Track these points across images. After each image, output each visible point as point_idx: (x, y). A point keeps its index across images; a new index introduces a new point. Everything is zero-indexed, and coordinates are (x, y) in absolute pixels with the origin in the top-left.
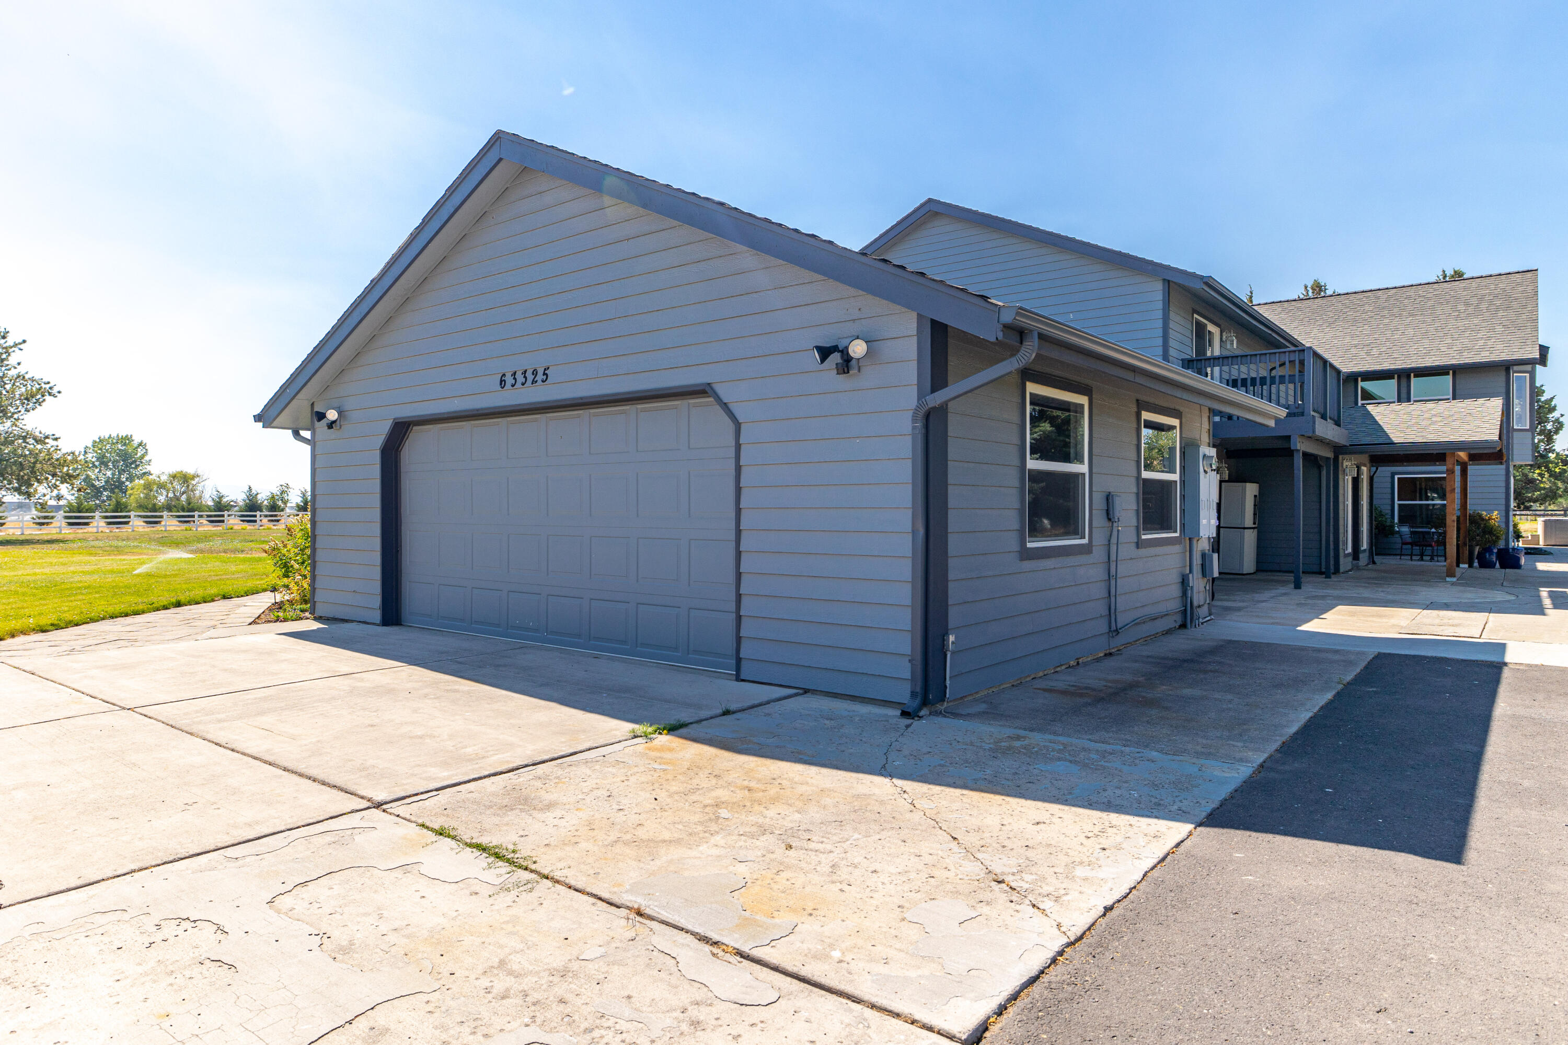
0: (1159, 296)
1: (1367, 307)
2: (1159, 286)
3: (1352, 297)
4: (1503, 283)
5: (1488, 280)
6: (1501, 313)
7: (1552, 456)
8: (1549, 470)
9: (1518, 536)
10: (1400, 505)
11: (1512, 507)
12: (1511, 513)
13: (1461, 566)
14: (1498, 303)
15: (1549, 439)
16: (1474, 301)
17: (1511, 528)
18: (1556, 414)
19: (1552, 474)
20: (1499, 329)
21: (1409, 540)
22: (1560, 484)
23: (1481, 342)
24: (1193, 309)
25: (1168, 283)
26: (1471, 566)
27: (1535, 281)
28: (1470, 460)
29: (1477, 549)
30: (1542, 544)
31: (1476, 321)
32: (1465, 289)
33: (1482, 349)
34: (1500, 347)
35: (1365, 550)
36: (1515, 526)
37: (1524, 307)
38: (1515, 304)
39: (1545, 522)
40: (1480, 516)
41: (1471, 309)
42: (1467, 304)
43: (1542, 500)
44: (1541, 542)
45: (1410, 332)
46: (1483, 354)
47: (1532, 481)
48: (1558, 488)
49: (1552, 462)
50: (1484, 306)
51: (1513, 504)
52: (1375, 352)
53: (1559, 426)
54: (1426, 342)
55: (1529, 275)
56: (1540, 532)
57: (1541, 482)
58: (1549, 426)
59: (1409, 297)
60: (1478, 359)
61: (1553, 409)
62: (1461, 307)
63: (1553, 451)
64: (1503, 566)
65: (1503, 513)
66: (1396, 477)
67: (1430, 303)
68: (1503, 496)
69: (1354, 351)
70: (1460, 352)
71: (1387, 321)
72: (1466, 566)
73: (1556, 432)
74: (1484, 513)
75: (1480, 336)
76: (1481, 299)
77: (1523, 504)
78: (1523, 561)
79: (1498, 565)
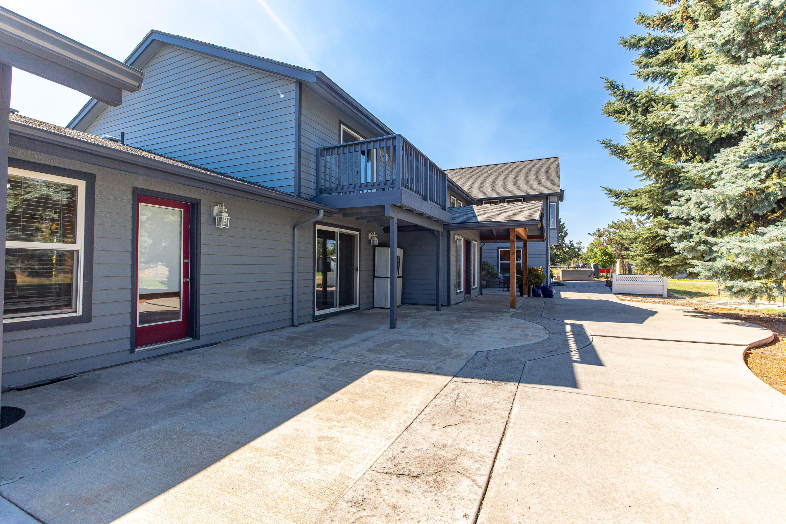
0: (294, 95)
1: (489, 172)
2: (293, 87)
3: (483, 168)
4: (545, 162)
5: (539, 161)
6: (544, 174)
7: (564, 245)
8: (563, 251)
9: (552, 277)
10: (501, 263)
11: (550, 264)
12: (549, 267)
13: (524, 296)
14: (543, 170)
15: (563, 239)
16: (533, 169)
17: (549, 274)
18: (565, 230)
19: (564, 252)
20: (543, 180)
21: (503, 281)
22: (567, 256)
23: (535, 186)
24: (340, 121)
25: (300, 84)
26: (529, 295)
27: (558, 161)
28: (528, 239)
29: (532, 286)
30: (561, 280)
31: (534, 177)
32: (529, 164)
33: (536, 189)
34: (544, 188)
35: (476, 288)
36: (551, 272)
37: (554, 171)
38: (550, 170)
39: (562, 271)
40: (533, 268)
41: (532, 172)
42: (530, 170)
43: (561, 262)
44: (561, 279)
45: (506, 181)
46: (536, 191)
47: (557, 255)
48: (566, 257)
49: (564, 248)
50: (537, 171)
51: (550, 263)
52: (490, 190)
53: (566, 234)
54: (512, 186)
55: (556, 159)
56: (560, 275)
57: (561, 255)
58: (563, 234)
59: (506, 168)
60: (533, 193)
61: (564, 227)
62: (528, 172)
63: (564, 243)
64: (545, 296)
65: (545, 267)
66: (499, 250)
67: (515, 170)
68: (546, 259)
69: (481, 189)
70: (527, 190)
71: (496, 177)
72: (526, 296)
73: (565, 237)
74: (535, 267)
75: (535, 183)
76: (536, 168)
77: (554, 263)
78: (554, 293)
79: (542, 296)
